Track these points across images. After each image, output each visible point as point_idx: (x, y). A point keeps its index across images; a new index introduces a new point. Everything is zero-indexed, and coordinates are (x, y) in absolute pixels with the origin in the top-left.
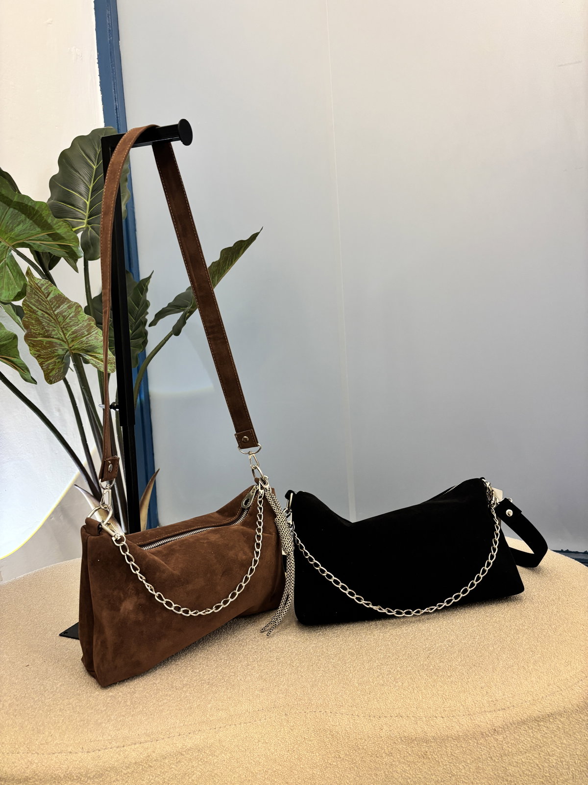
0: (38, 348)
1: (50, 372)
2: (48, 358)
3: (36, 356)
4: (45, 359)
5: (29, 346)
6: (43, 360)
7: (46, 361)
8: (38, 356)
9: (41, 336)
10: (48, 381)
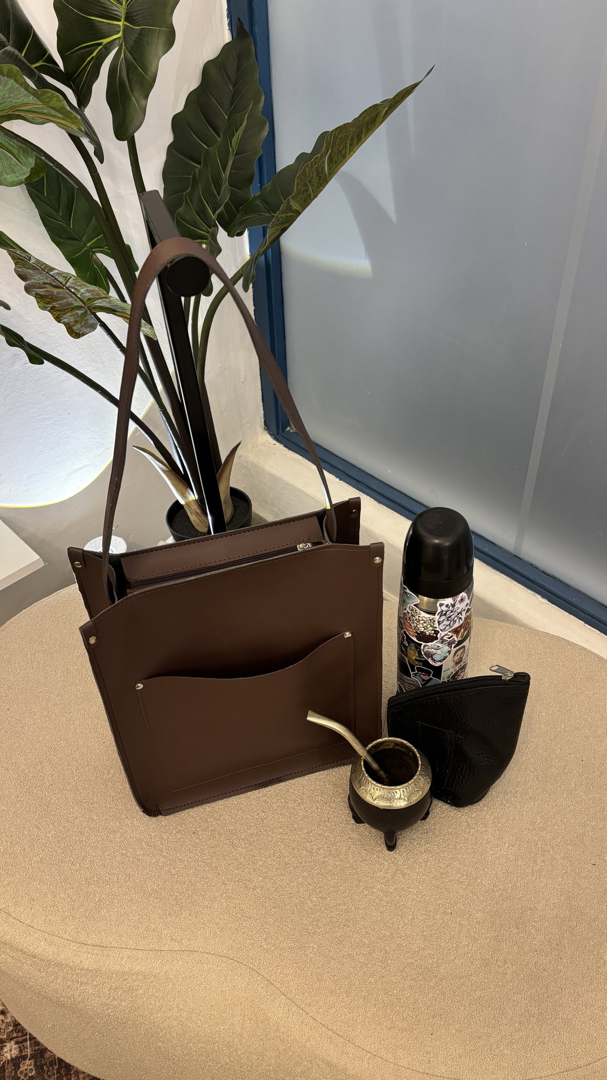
0: (48, 300)
1: (74, 325)
2: (64, 310)
3: (49, 309)
4: (61, 311)
5: (36, 297)
6: (59, 313)
7: (64, 314)
8: (51, 309)
9: (47, 285)
10: (74, 335)
